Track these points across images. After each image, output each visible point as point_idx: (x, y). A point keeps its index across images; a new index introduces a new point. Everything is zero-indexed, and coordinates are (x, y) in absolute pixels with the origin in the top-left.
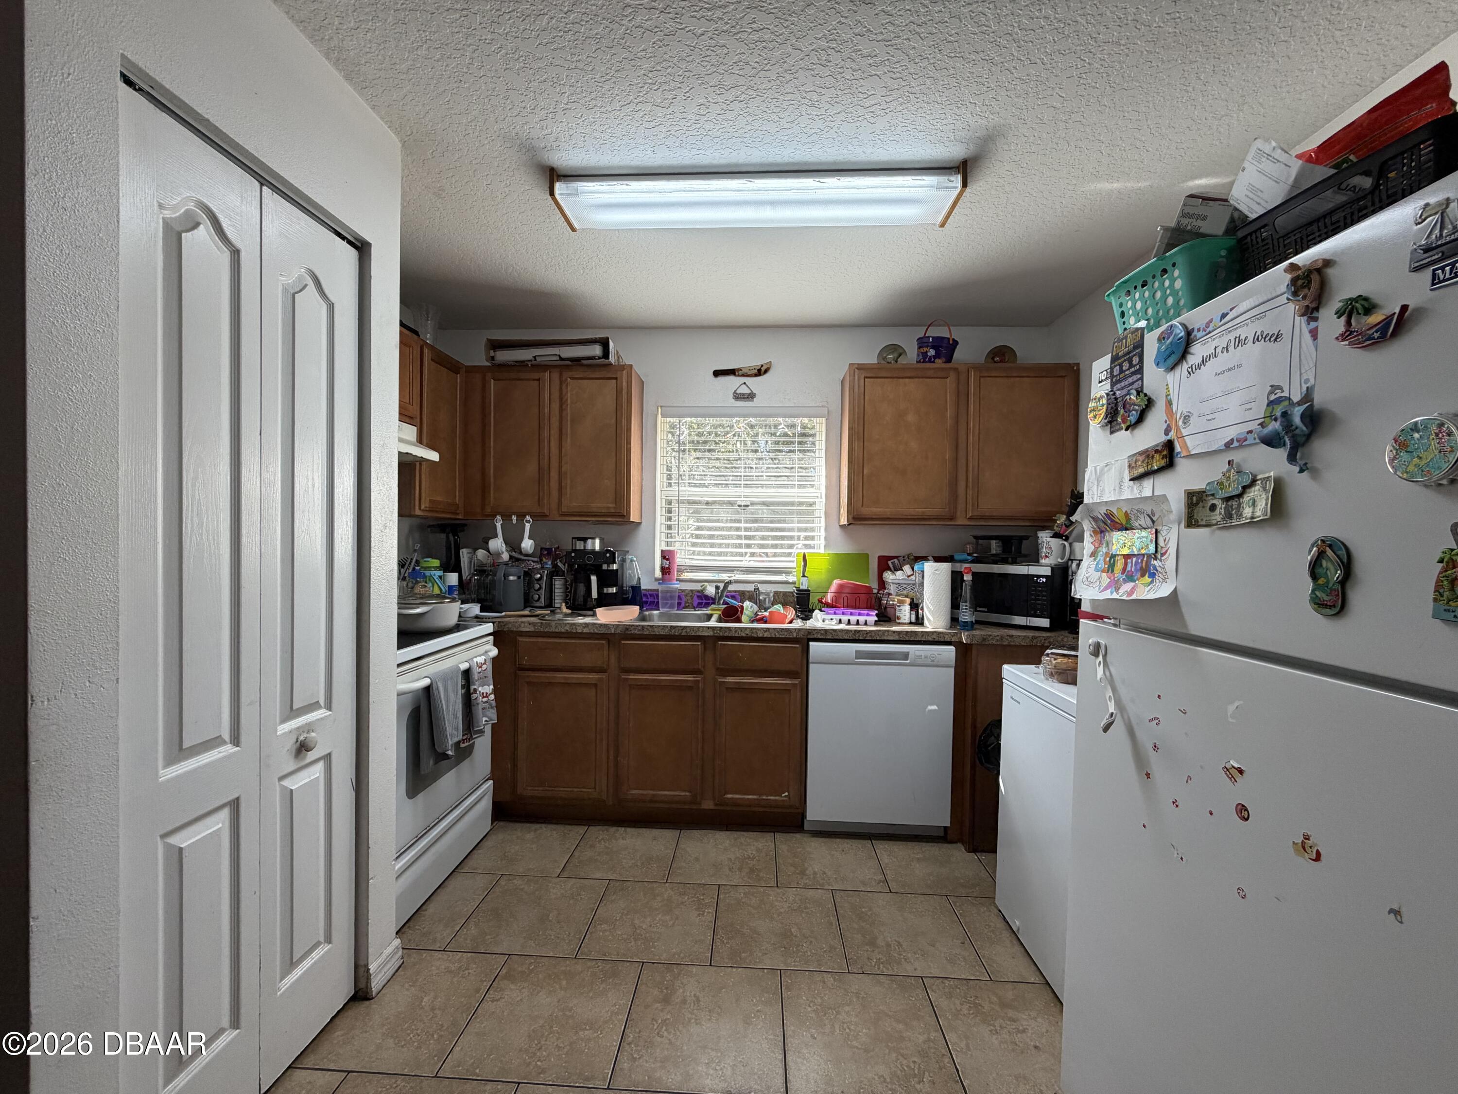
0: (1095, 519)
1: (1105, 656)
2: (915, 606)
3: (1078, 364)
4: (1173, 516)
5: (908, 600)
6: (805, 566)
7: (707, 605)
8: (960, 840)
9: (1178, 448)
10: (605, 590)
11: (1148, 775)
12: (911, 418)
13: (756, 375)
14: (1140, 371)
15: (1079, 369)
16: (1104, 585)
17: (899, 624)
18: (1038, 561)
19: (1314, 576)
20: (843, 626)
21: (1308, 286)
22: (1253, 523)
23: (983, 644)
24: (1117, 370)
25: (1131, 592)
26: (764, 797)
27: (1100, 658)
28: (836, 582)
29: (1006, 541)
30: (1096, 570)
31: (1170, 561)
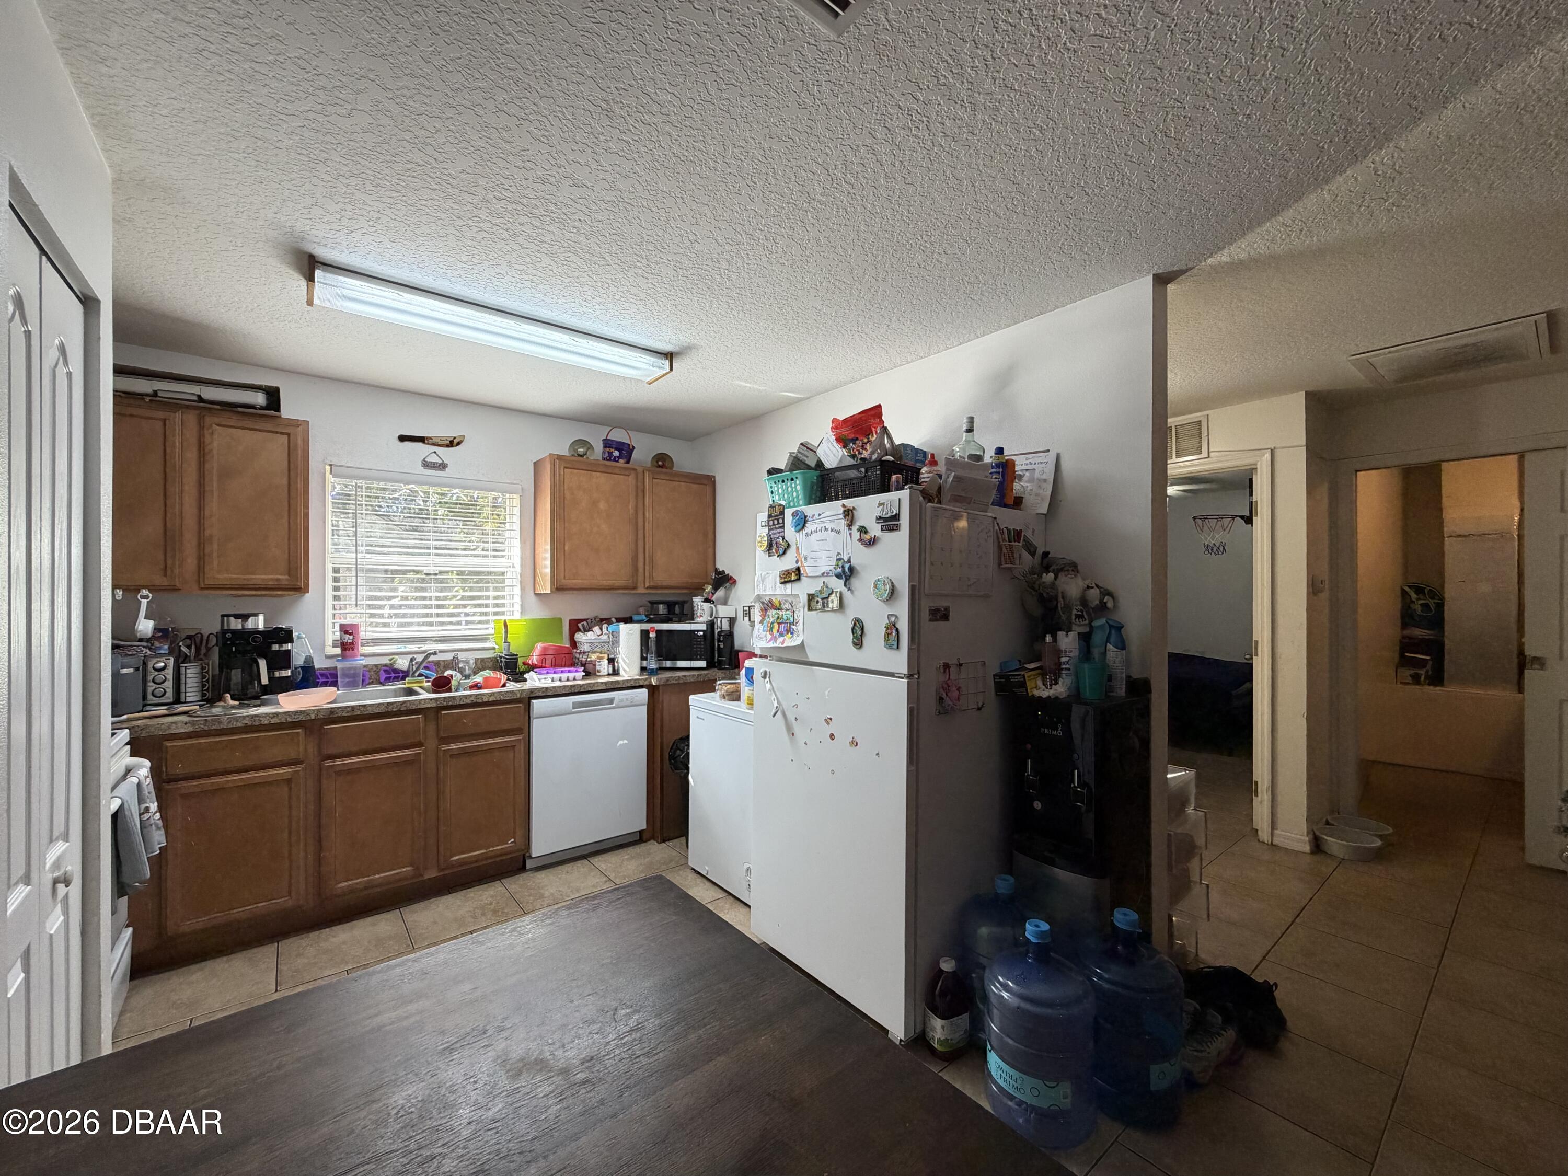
0: (763, 603)
1: (769, 678)
2: (611, 661)
3: (714, 477)
4: (801, 604)
5: (606, 656)
6: (506, 632)
7: (403, 678)
8: (653, 838)
9: (802, 572)
10: (277, 674)
11: (793, 734)
12: (602, 506)
13: (448, 446)
14: (783, 527)
15: (715, 481)
16: (768, 639)
17: (600, 676)
18: (693, 619)
19: (853, 633)
20: (557, 684)
21: (848, 515)
22: (832, 611)
23: (667, 685)
24: (771, 523)
25: (783, 643)
26: (491, 849)
27: (767, 679)
28: (539, 646)
29: (670, 605)
30: (763, 631)
31: (800, 627)
